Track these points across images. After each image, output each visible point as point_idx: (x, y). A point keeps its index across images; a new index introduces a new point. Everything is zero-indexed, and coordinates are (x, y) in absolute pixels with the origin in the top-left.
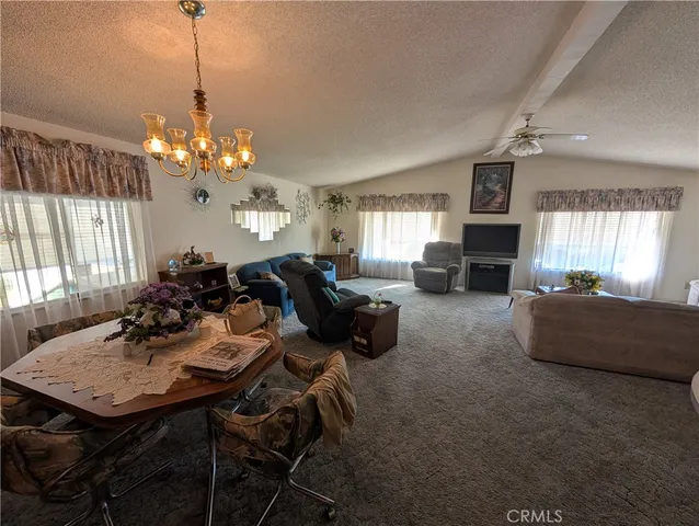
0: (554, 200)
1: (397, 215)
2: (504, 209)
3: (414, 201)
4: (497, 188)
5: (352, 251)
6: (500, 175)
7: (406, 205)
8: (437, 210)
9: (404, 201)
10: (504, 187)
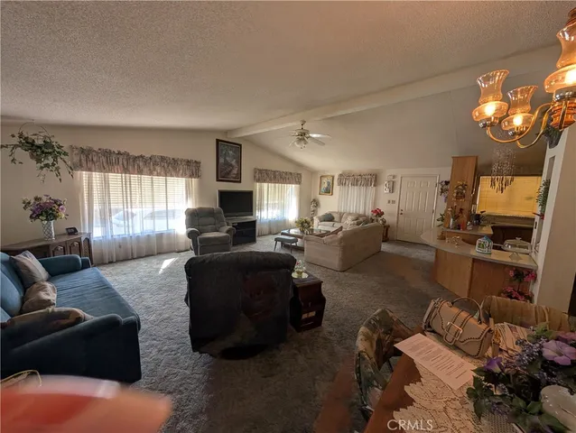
0: (264, 175)
1: (146, 178)
2: (238, 180)
3: (169, 166)
4: (234, 162)
5: (73, 231)
6: (234, 152)
7: (158, 169)
8: (191, 176)
9: (155, 164)
10: (237, 162)
